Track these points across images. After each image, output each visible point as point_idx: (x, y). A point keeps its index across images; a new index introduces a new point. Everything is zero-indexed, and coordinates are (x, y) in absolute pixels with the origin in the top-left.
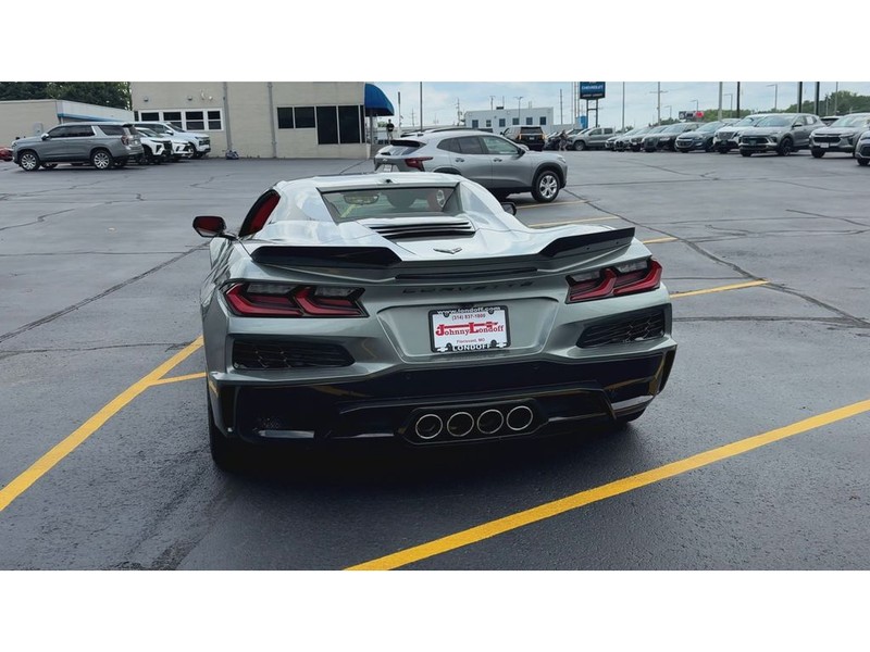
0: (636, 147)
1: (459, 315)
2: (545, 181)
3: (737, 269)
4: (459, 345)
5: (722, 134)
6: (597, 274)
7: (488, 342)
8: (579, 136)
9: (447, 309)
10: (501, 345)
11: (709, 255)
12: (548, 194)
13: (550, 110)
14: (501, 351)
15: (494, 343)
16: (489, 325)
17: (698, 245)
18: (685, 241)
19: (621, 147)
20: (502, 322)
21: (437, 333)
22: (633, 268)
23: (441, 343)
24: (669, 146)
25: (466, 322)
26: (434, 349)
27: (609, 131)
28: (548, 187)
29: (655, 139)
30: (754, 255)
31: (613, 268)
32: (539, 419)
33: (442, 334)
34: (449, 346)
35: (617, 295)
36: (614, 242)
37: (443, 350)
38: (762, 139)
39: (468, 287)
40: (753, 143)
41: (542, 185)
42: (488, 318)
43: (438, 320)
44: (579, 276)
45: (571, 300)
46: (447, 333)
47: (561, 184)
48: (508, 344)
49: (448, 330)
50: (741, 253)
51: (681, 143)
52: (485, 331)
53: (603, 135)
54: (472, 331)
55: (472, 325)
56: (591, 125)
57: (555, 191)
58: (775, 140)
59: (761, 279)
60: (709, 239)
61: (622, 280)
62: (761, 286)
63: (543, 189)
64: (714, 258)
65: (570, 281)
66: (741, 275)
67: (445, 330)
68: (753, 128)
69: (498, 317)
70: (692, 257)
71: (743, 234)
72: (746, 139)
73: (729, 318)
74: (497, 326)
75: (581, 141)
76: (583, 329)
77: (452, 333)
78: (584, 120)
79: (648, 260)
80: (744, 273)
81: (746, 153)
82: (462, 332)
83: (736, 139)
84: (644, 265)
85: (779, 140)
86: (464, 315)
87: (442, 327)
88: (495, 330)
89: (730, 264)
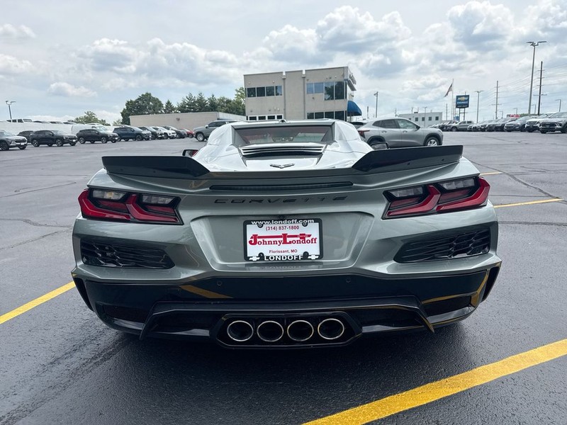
0: (483, 129)
1: (273, 226)
2: (431, 142)
3: (541, 191)
4: (271, 255)
5: (530, 122)
6: (420, 191)
7: (300, 253)
8: (454, 124)
9: (261, 220)
10: (313, 257)
11: (522, 182)
13: (441, 114)
14: (313, 263)
15: (306, 255)
16: (303, 236)
17: (516, 176)
18: (507, 174)
19: (475, 129)
20: (316, 234)
21: (250, 242)
22: (461, 185)
23: (253, 252)
24: (500, 129)
25: (280, 233)
26: (247, 258)
27: (470, 122)
29: (494, 125)
30: (551, 183)
31: (437, 184)
32: (350, 332)
33: (255, 243)
34: (261, 256)
35: (440, 212)
36: (440, 158)
37: (255, 259)
38: (553, 124)
39: (278, 199)
40: (548, 127)
41: (429, 144)
42: (302, 230)
43: (252, 230)
44: (401, 192)
45: (388, 215)
46: (260, 243)
47: (439, 144)
48: (321, 256)
49: (261, 240)
50: (542, 182)
51: (507, 127)
52: (298, 242)
53: (466, 124)
54: (285, 242)
55: (285, 236)
56: (462, 119)
58: (561, 125)
59: (557, 198)
60: (523, 173)
61: (446, 197)
62: (558, 202)
64: (525, 184)
65: (388, 196)
66: (544, 195)
67: (258, 240)
68: (548, 119)
69: (313, 229)
70: (512, 183)
71: (544, 171)
72: (544, 124)
73: (537, 223)
74: (310, 238)
75: (455, 127)
76: (402, 244)
77: (264, 243)
78: (458, 118)
79: (476, 178)
80: (545, 193)
81: (543, 132)
82: (275, 243)
83: (538, 125)
84: (471, 183)
85: (563, 125)
86: (278, 226)
87: (255, 237)
88: (309, 242)
89: (536, 188)
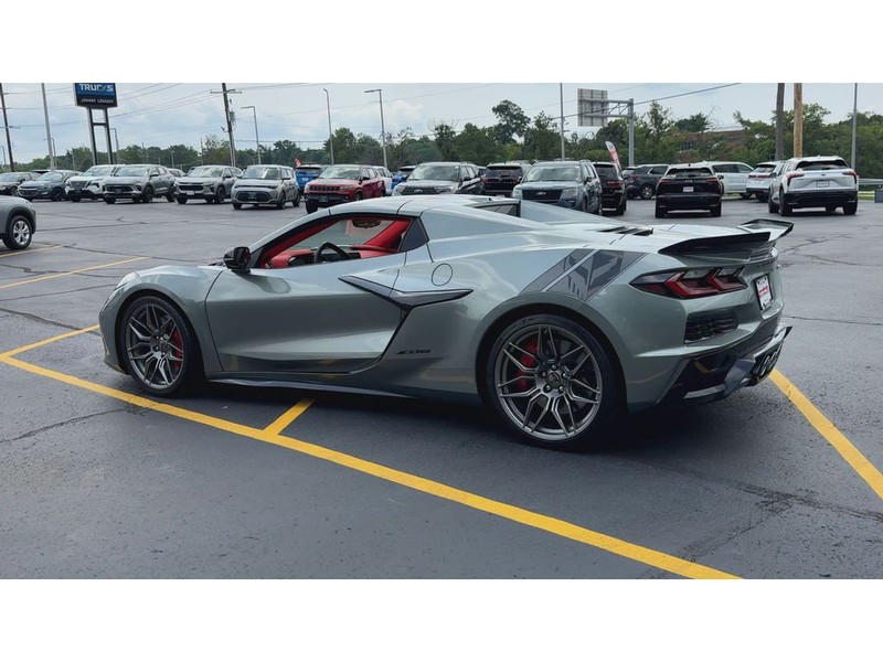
2: (18, 226)
5: (74, 183)
12: (22, 240)
28: (21, 232)
38: (126, 188)
41: (15, 231)
47: (32, 229)
48: (773, 300)
49: (761, 294)
51: (25, 192)
57: (27, 236)
58: (139, 188)
63: (17, 235)
72: (111, 187)
85: (143, 188)
